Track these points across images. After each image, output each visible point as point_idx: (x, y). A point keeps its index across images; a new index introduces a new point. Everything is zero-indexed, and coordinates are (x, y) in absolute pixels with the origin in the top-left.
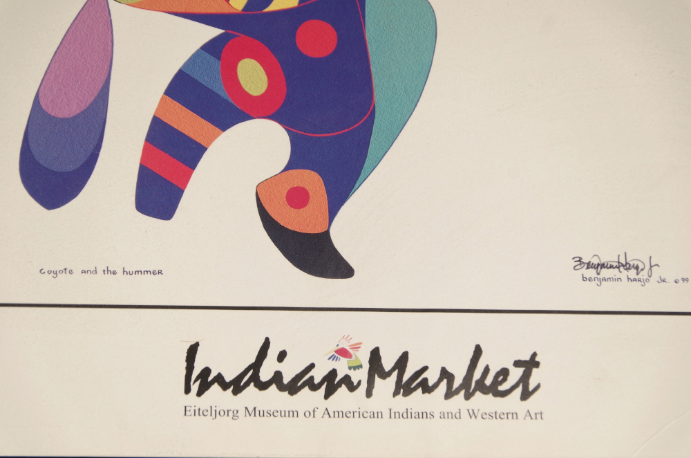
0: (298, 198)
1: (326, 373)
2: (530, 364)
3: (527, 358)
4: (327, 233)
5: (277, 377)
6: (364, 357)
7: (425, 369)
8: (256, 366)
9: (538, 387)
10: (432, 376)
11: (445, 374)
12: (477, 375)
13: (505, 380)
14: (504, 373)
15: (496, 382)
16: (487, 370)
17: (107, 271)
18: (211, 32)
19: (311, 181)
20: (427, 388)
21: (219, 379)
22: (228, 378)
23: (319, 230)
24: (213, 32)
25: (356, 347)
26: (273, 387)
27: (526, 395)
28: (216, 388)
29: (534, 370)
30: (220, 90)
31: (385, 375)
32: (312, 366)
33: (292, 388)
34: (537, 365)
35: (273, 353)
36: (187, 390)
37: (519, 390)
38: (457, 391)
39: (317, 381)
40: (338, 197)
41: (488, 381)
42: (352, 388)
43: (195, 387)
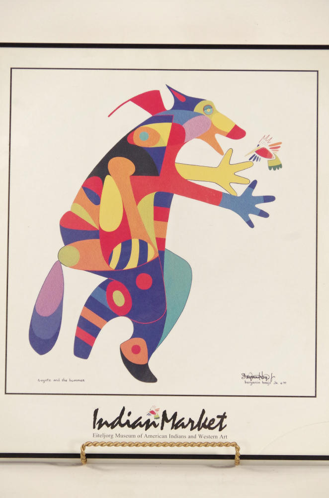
0: (136, 350)
1: (146, 420)
2: (223, 417)
3: (222, 415)
4: (147, 364)
5: (128, 422)
6: (160, 414)
7: (183, 419)
8: (120, 418)
9: (226, 426)
10: (186, 422)
11: (191, 421)
12: (203, 421)
13: (213, 423)
14: (213, 420)
15: (210, 424)
16: (207, 419)
17: (63, 380)
18: (103, 279)
19: (141, 342)
20: (184, 426)
21: (106, 423)
22: (109, 423)
23: (144, 363)
24: (104, 279)
25: (157, 410)
26: (126, 426)
27: (221, 429)
28: (105, 426)
29: (225, 419)
30: (106, 304)
31: (168, 421)
32: (141, 418)
33: (133, 426)
34: (226, 417)
35: (126, 413)
36: (94, 427)
37: (218, 427)
38: (195, 428)
39: (142, 424)
40: (151, 349)
41: (207, 424)
42: (156, 426)
43: (97, 426)
